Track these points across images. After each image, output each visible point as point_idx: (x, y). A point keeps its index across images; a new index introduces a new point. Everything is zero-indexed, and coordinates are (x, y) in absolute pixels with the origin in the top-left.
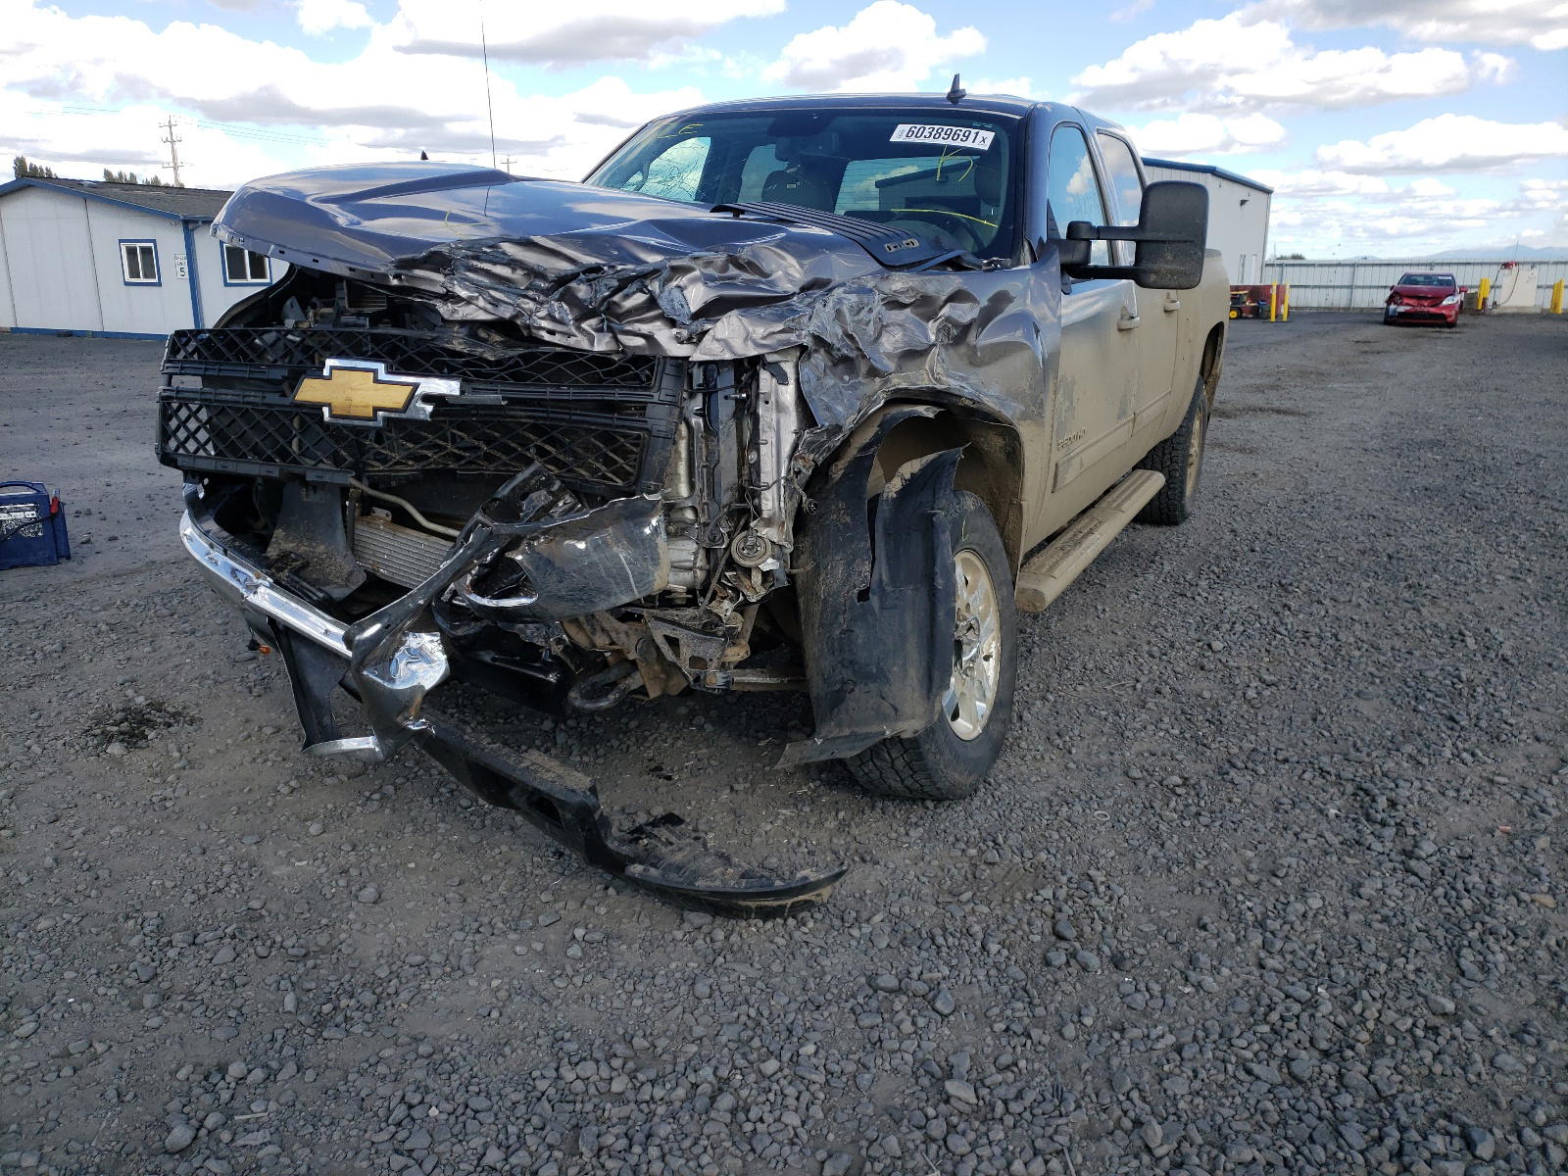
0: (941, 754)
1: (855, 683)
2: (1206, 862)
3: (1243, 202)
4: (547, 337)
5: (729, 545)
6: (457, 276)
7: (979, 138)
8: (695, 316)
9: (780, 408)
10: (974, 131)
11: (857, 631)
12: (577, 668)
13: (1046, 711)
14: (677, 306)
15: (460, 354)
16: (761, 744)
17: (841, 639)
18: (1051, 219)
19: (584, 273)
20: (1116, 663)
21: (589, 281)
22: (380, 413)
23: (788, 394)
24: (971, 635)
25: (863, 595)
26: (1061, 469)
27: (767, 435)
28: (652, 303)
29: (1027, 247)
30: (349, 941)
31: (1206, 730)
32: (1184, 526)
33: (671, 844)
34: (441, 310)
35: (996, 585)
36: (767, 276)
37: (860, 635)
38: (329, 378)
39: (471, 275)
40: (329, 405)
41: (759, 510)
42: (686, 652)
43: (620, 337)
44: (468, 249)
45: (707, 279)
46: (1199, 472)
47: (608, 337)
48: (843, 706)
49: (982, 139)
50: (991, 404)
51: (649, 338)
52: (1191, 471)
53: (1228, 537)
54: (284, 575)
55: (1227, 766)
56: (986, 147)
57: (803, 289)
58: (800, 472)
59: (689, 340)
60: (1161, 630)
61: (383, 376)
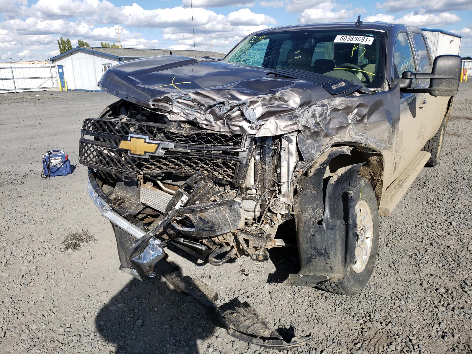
0: (350, 282)
1: (316, 256)
2: (459, 335)
3: (451, 41)
4: (204, 126)
5: (269, 203)
6: (174, 104)
7: (368, 40)
8: (258, 119)
9: (289, 153)
10: (366, 37)
11: (317, 236)
12: (213, 246)
13: (388, 252)
14: (251, 115)
15: (175, 134)
16: (281, 261)
17: (311, 238)
18: (396, 70)
19: (218, 104)
20: (414, 230)
21: (220, 107)
22: (147, 154)
23: (293, 148)
24: (362, 232)
25: (320, 223)
26: (397, 164)
27: (284, 163)
28: (242, 115)
29: (387, 82)
30: (130, 344)
31: (453, 265)
32: (436, 167)
33: (245, 316)
34: (168, 117)
35: (372, 211)
36: (286, 102)
37: (318, 238)
38: (130, 141)
39: (179, 105)
40: (130, 150)
41: (280, 191)
42: (251, 244)
43: (231, 127)
44: (178, 95)
45: (264, 105)
46: (442, 147)
47: (226, 127)
48: (311, 264)
49: (369, 41)
50: (372, 145)
51: (241, 127)
52: (439, 148)
53: (454, 173)
54: (116, 206)
55: (463, 284)
56: (370, 43)
57: (300, 106)
58: (296, 176)
59: (256, 128)
60: (430, 215)
61: (148, 140)
